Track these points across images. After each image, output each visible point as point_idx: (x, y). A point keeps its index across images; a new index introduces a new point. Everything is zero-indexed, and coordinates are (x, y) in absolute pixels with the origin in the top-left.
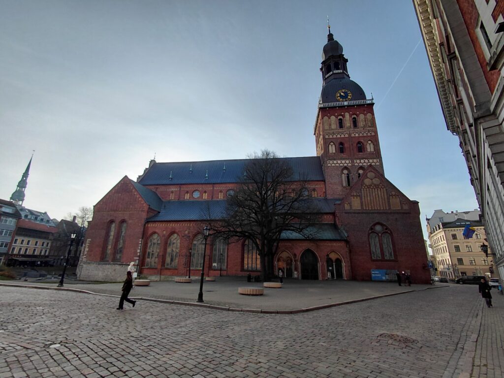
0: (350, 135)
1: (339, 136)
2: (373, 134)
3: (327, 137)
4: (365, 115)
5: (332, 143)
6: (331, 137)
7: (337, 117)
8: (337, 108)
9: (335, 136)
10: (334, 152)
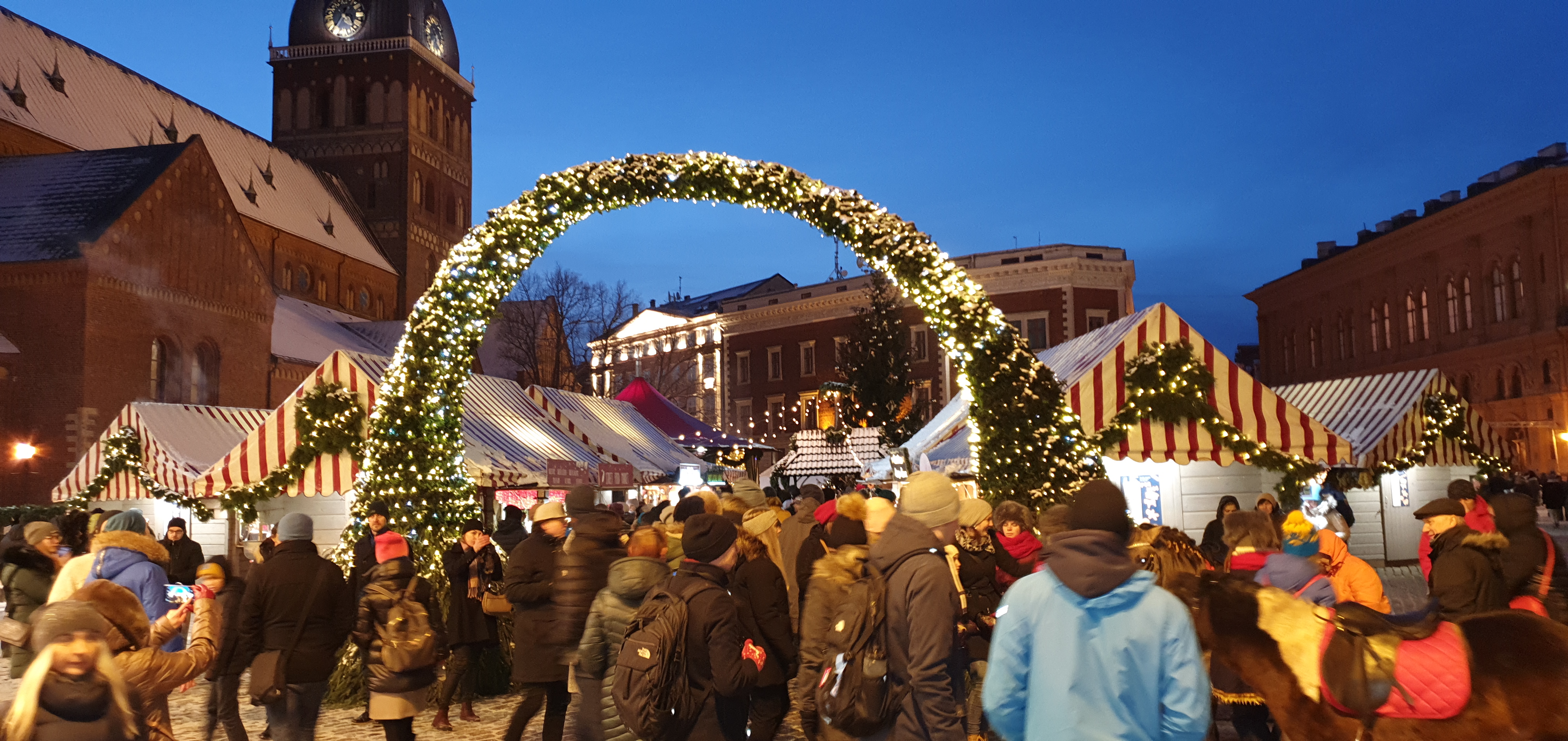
0: (442, 167)
1: (428, 161)
2: (467, 184)
3: (413, 152)
4: (461, 125)
5: (417, 175)
6: (418, 155)
7: (428, 101)
8: (432, 73)
9: (423, 158)
10: (418, 201)
